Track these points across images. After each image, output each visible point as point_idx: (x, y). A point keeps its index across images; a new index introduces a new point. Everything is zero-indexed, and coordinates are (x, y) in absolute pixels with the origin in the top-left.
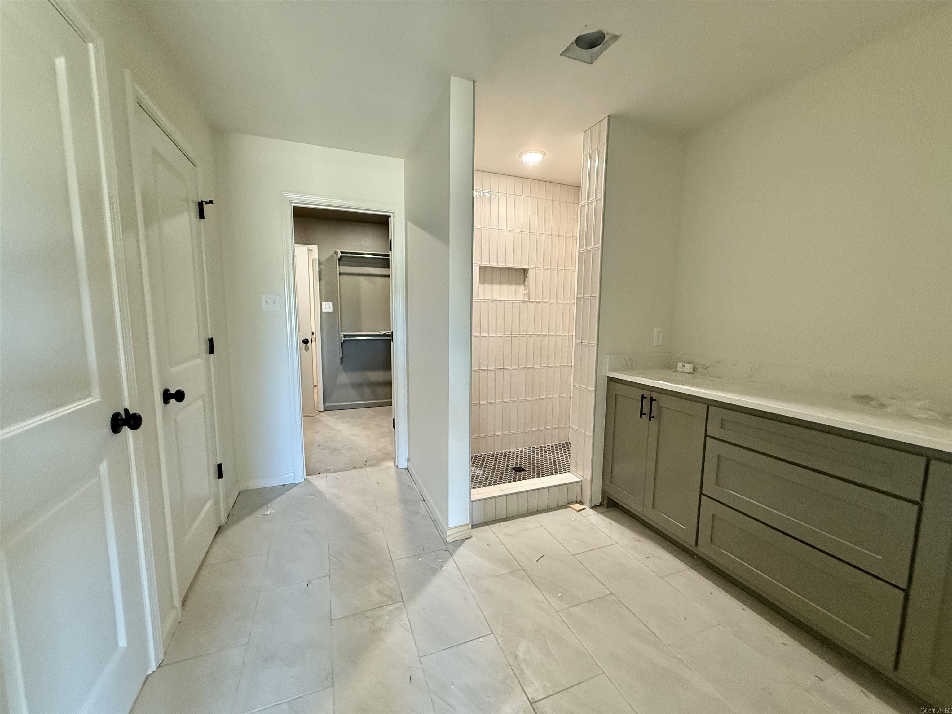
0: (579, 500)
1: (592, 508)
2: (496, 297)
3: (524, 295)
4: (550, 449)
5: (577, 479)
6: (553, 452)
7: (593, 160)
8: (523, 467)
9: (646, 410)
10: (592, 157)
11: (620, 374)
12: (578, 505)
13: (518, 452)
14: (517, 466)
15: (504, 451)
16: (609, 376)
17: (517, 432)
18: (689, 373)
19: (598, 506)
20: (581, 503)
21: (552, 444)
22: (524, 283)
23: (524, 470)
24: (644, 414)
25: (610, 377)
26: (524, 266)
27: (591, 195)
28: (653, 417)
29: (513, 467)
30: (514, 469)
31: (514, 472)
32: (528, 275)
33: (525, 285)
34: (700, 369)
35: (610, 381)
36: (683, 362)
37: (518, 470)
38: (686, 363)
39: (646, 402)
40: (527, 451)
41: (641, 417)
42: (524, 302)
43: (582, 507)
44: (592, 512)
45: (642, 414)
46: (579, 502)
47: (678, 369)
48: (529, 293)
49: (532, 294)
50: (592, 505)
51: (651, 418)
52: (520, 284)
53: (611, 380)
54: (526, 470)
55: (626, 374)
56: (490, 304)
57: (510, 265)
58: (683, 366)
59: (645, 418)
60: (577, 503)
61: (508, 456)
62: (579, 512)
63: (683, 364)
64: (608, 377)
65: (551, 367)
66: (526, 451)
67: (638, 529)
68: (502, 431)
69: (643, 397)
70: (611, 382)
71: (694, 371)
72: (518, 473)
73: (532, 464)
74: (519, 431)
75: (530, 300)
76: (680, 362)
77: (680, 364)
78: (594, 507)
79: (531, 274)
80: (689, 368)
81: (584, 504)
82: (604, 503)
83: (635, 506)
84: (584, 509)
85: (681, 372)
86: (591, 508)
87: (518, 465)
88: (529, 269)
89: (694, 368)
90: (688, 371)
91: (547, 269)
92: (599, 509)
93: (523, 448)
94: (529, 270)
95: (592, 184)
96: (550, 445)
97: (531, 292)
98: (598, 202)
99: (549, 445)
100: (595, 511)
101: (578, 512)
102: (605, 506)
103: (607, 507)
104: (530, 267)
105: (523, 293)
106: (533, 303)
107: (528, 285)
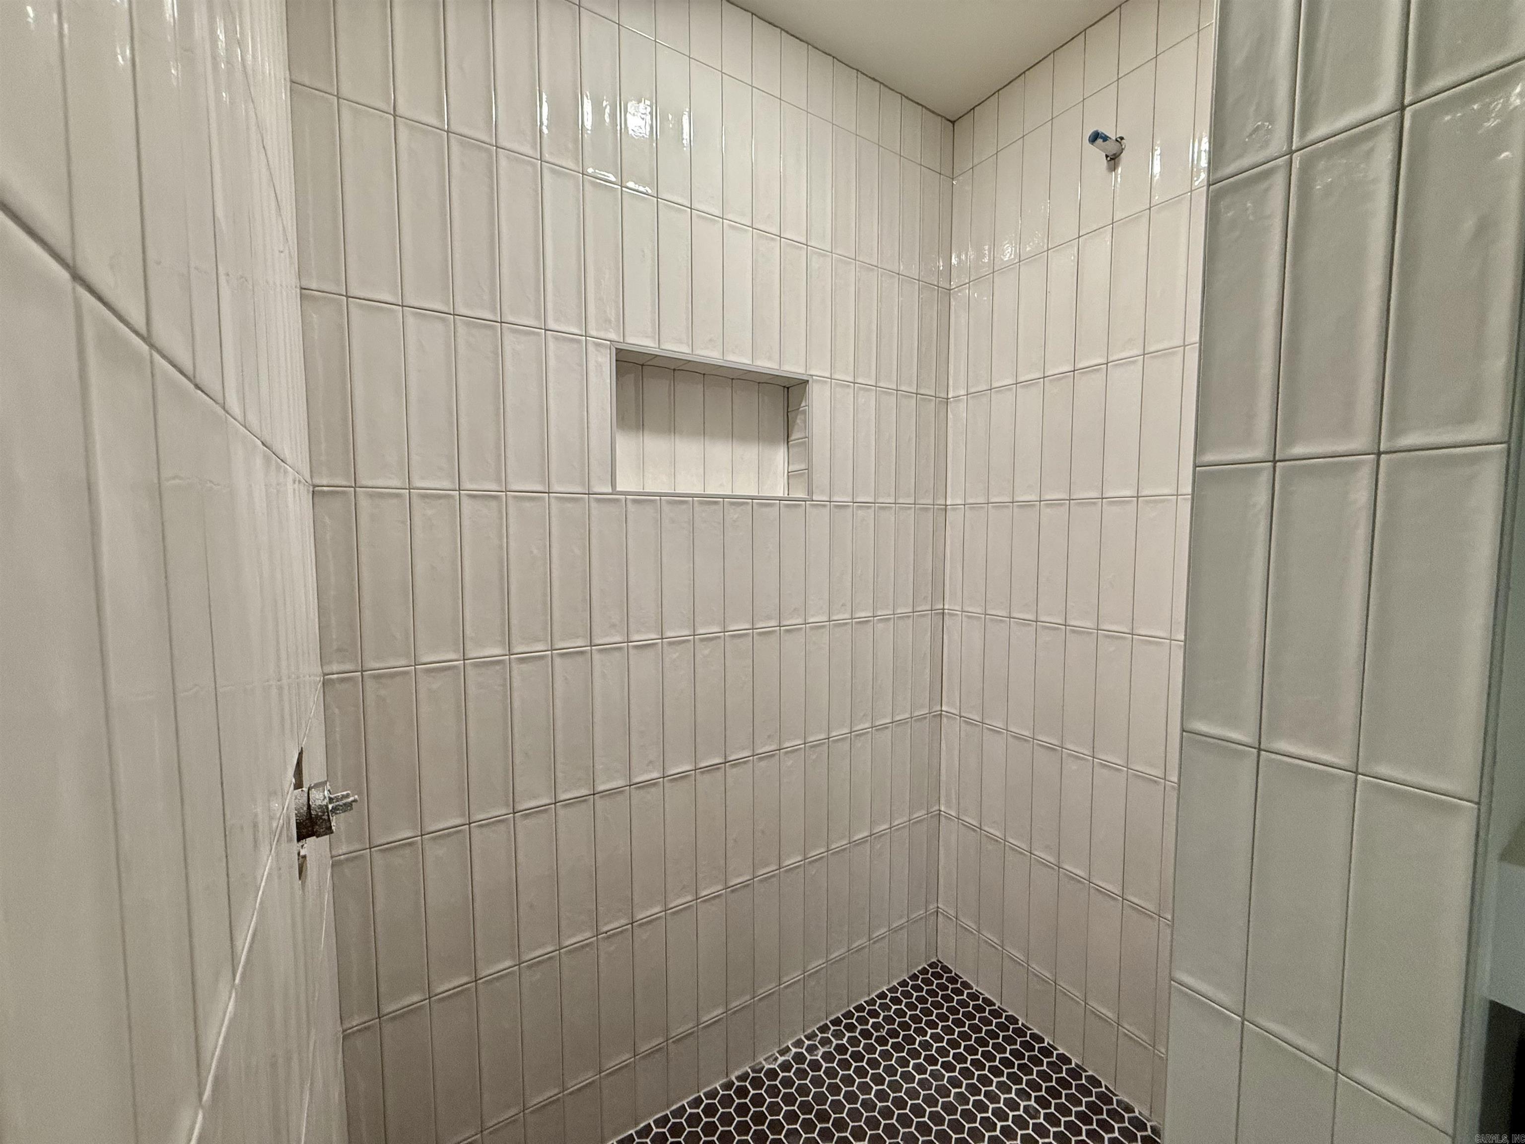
2: (689, 484)
3: (790, 477)
17: (780, 984)
22: (790, 435)
26: (793, 368)
32: (803, 404)
33: (793, 442)
42: (790, 503)
48: (808, 469)
49: (821, 477)
52: (773, 440)
56: (666, 508)
57: (743, 359)
65: (884, 727)
74: (787, 979)
75: (812, 497)
79: (816, 402)
88: (807, 380)
91: (867, 388)
94: (809, 386)
96: (885, 989)
97: (815, 469)
104: (812, 376)
105: (786, 472)
106: (824, 506)
107: (806, 445)
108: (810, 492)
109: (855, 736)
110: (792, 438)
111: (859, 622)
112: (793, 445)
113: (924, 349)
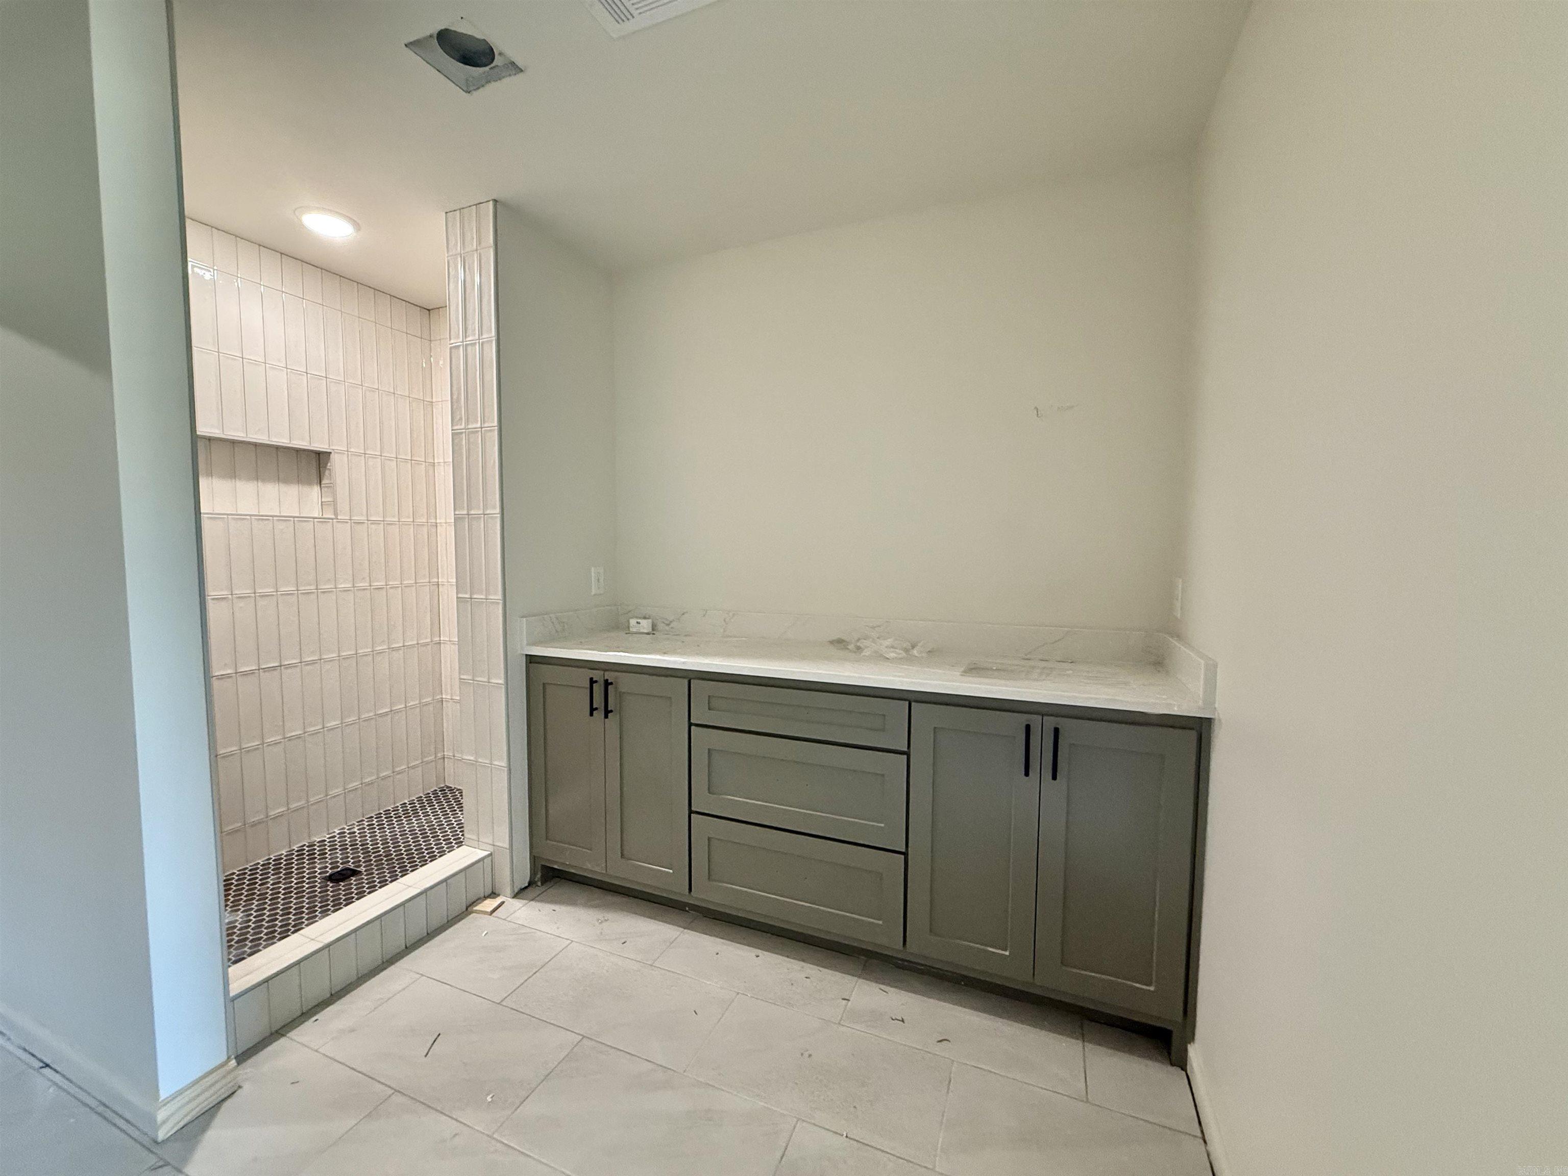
0: (489, 891)
1: (516, 896)
3: (322, 505)
4: (409, 810)
5: (482, 854)
6: (416, 813)
7: (469, 269)
8: (352, 866)
9: (598, 702)
10: (467, 264)
11: (549, 649)
12: (488, 901)
13: (335, 837)
14: (336, 870)
15: (295, 848)
16: (527, 653)
17: (327, 796)
18: (648, 634)
19: (526, 888)
20: (493, 895)
21: (411, 799)
22: (320, 482)
23: (354, 873)
24: (596, 709)
25: (531, 656)
26: (319, 445)
27: (469, 332)
28: (611, 711)
29: (328, 874)
30: (331, 878)
31: (331, 885)
32: (329, 464)
33: (322, 485)
34: (661, 626)
35: (530, 663)
36: (637, 617)
37: (341, 876)
38: (640, 618)
39: (598, 690)
40: (355, 830)
41: (591, 714)
42: (323, 520)
43: (495, 902)
44: (517, 903)
45: (592, 710)
46: (491, 894)
47: (631, 629)
48: (335, 502)
49: (343, 506)
50: (516, 890)
51: (607, 712)
52: (309, 483)
53: (532, 660)
54: (361, 872)
55: (557, 648)
56: (255, 523)
57: (284, 441)
58: (638, 623)
59: (599, 715)
60: (486, 898)
61: (310, 853)
62: (494, 914)
63: (639, 621)
64: (526, 655)
65: (398, 649)
66: (352, 831)
67: (597, 902)
68: (288, 804)
69: (592, 682)
70: (532, 665)
71: (653, 630)
72: (342, 884)
73: (373, 853)
74: (333, 792)
75: (339, 517)
76: (632, 618)
77: (633, 622)
78: (518, 894)
79: (337, 464)
80: (646, 625)
81: (499, 895)
82: (536, 879)
83: (592, 867)
84: (503, 903)
85: (636, 633)
86: (513, 898)
87: (339, 867)
88: (331, 453)
89: (653, 625)
90: (646, 631)
91: (374, 457)
92: (531, 892)
93: (345, 827)
94: (332, 456)
95: (469, 312)
96: (406, 801)
97: (339, 501)
98: (486, 347)
99: (405, 803)
100: (522, 899)
101: (490, 915)
102: (539, 884)
103: (542, 885)
104: (333, 450)
105: (320, 502)
106: (347, 522)
107: (332, 486)
108: (336, 514)
109: (374, 653)
110: (323, 482)
111: (376, 588)
112: (323, 487)
113: (415, 436)
